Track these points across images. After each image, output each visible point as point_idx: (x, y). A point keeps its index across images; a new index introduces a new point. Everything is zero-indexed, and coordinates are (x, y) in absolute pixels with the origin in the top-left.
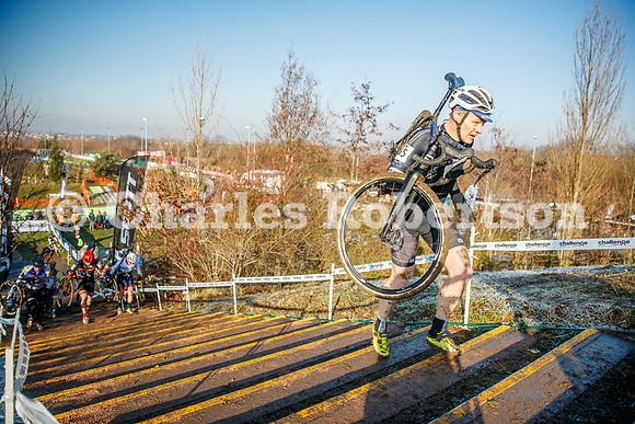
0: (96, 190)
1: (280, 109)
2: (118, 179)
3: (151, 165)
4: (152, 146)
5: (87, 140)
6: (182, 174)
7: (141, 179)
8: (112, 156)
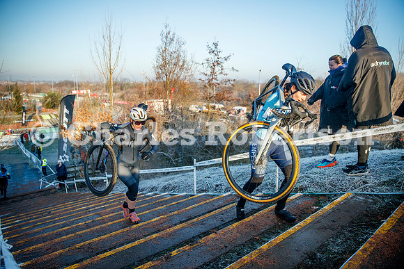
0: (46, 117)
1: (161, 61)
2: (59, 109)
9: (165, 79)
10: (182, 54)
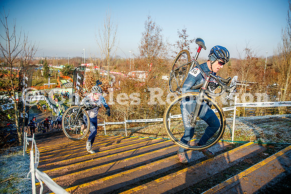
0: (64, 81)
1: (144, 43)
2: (73, 76)
3: (87, 70)
4: (87, 61)
5: (59, 59)
6: (101, 73)
7: (83, 76)
8: (70, 66)
9: (147, 56)
10: (160, 38)
